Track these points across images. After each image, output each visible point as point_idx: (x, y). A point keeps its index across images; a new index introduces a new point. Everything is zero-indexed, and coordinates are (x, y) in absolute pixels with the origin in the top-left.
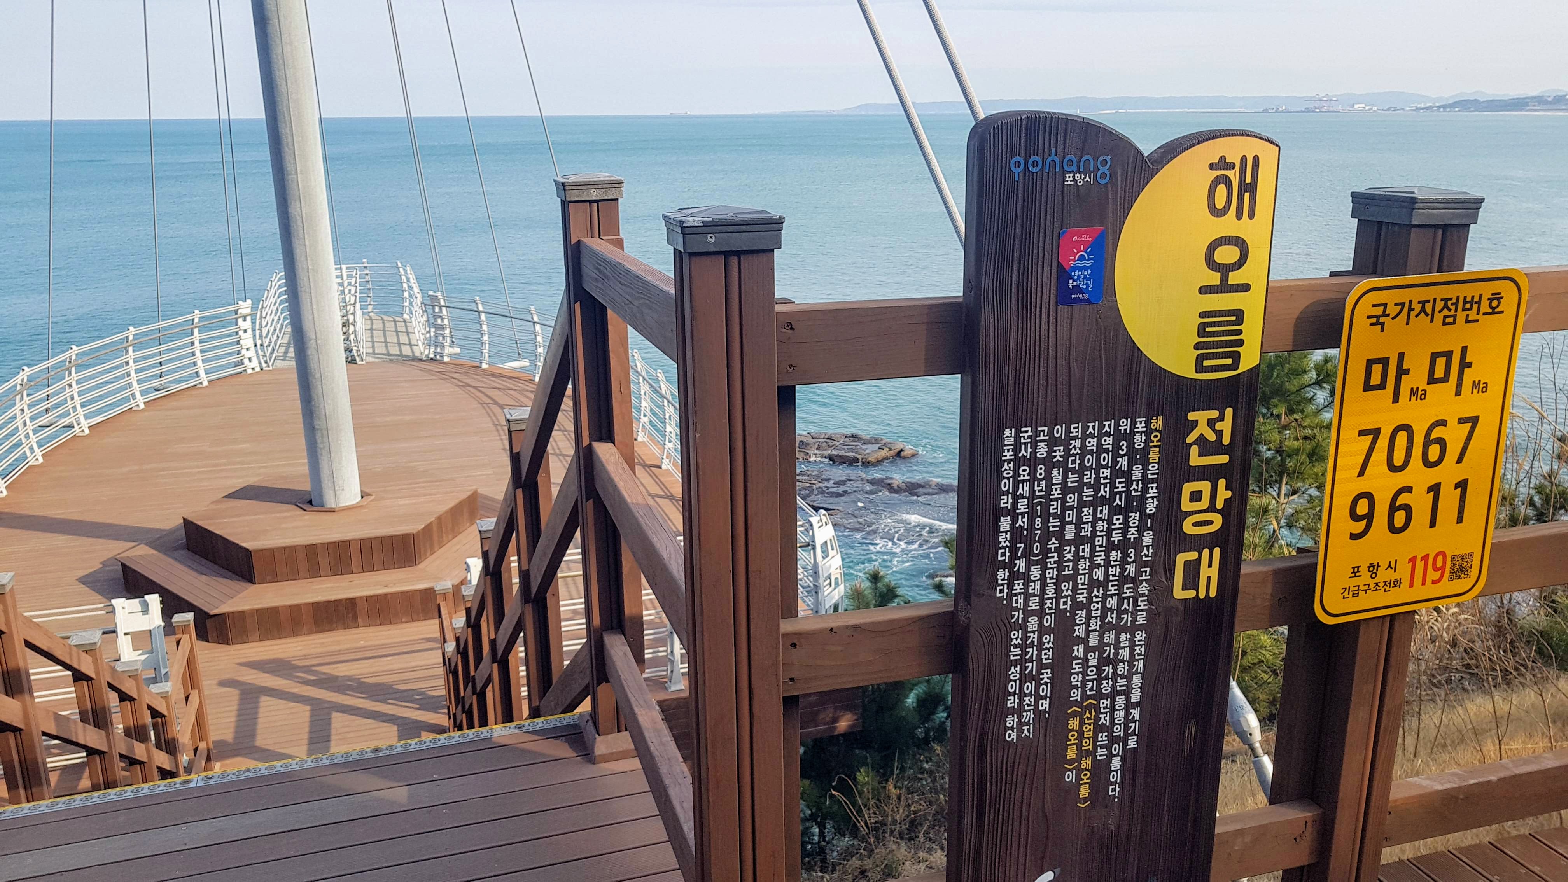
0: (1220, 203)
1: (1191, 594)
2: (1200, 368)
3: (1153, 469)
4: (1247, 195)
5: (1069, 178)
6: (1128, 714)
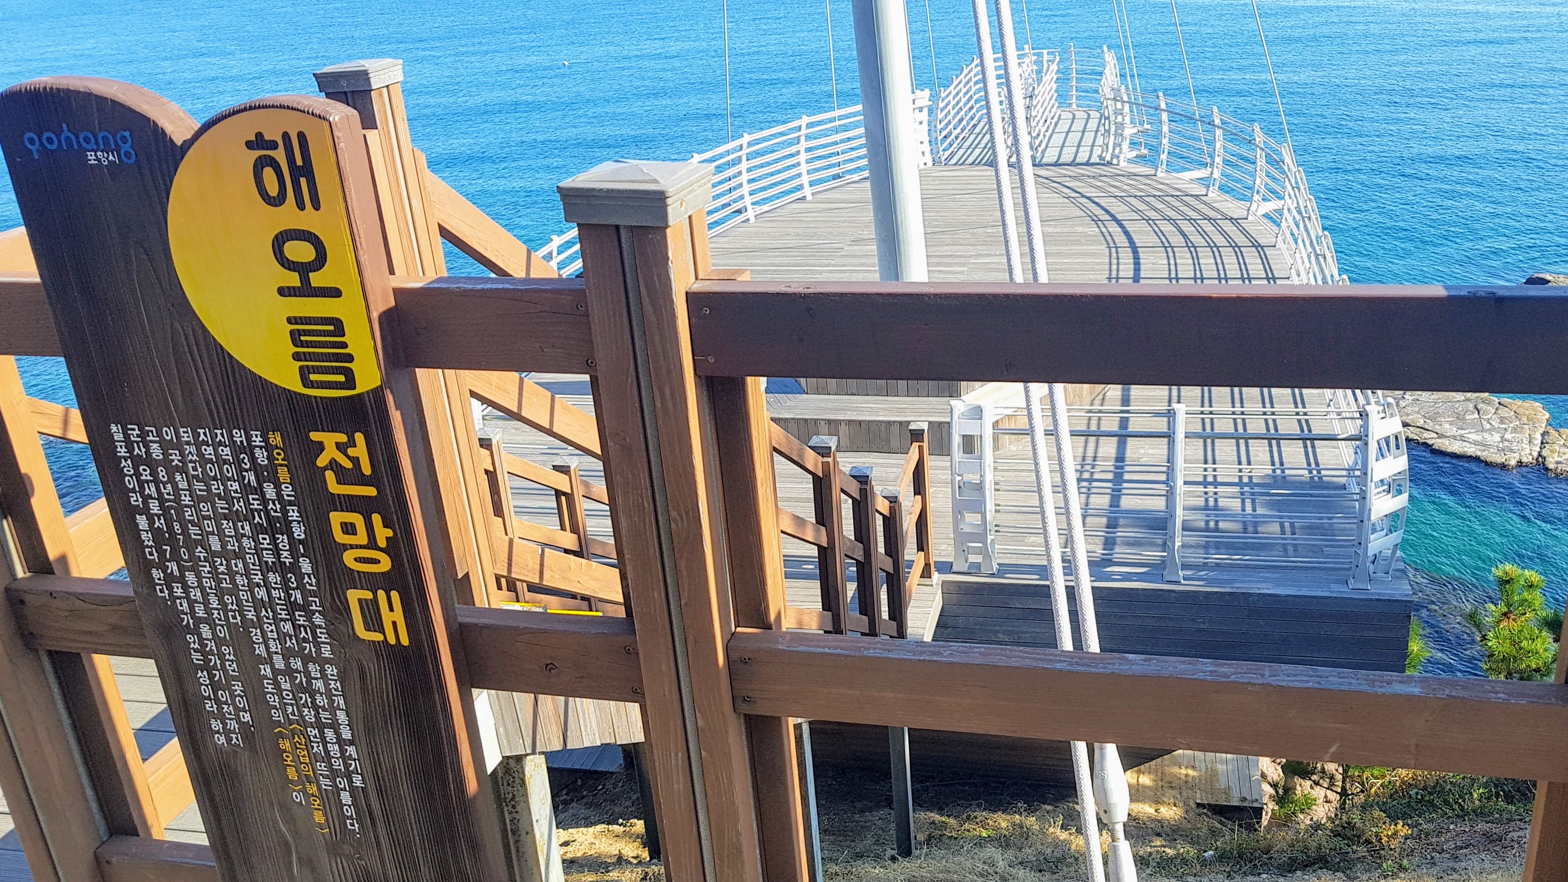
0: (273, 190)
1: (377, 636)
2: (307, 383)
3: (287, 491)
4: (303, 180)
6: (343, 751)
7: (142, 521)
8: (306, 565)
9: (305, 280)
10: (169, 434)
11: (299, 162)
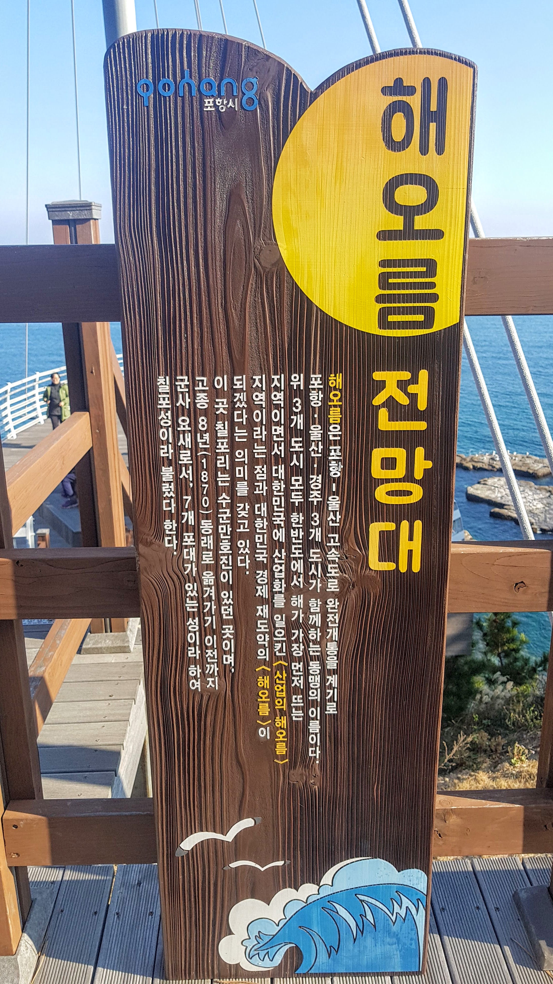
0: (398, 134)
1: (390, 566)
2: (383, 323)
3: (334, 432)
4: (433, 126)
5: (209, 104)
6: (323, 680)
7: (167, 473)
8: (334, 503)
9: (409, 222)
10: (221, 382)
11: (434, 107)
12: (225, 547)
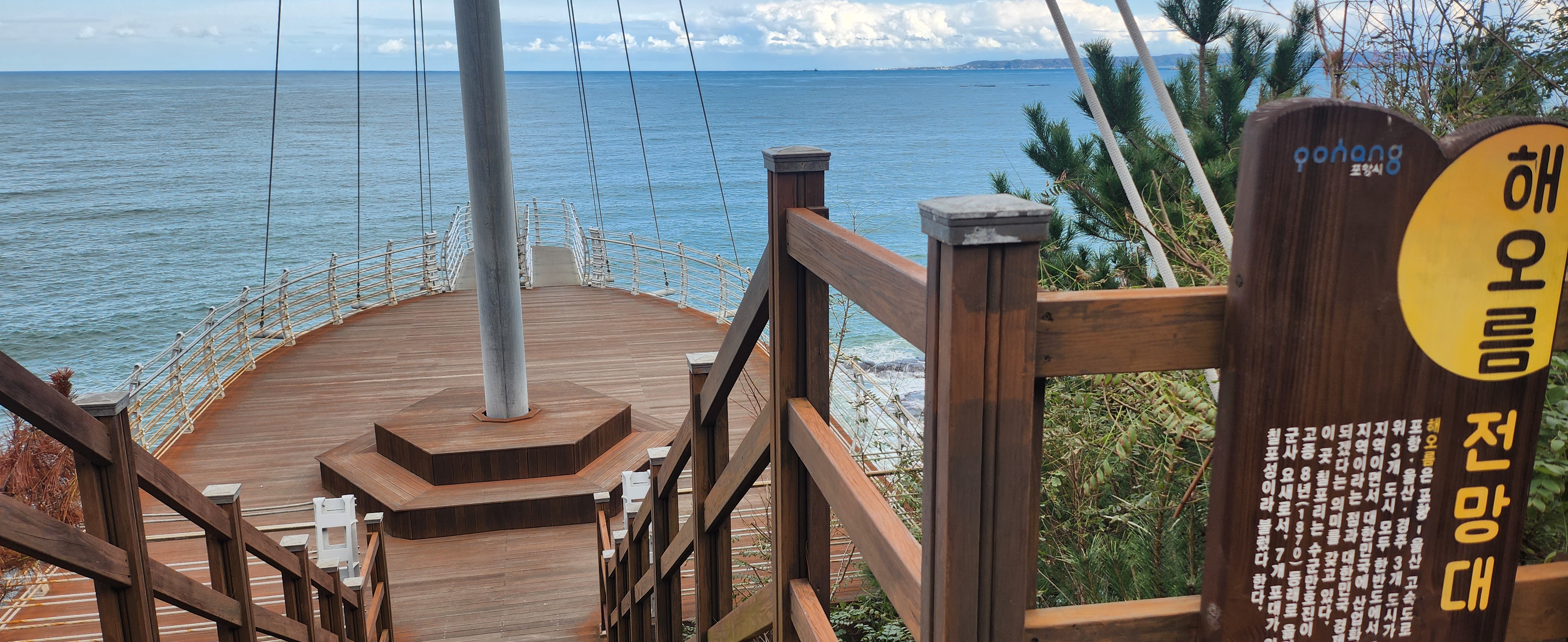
0: (1517, 195)
1: (1459, 605)
2: (1484, 368)
3: (1427, 475)
4: (1547, 187)
5: (1355, 168)
7: (1265, 526)
8: (1417, 545)
10: (1328, 432)
12: (1309, 598)
